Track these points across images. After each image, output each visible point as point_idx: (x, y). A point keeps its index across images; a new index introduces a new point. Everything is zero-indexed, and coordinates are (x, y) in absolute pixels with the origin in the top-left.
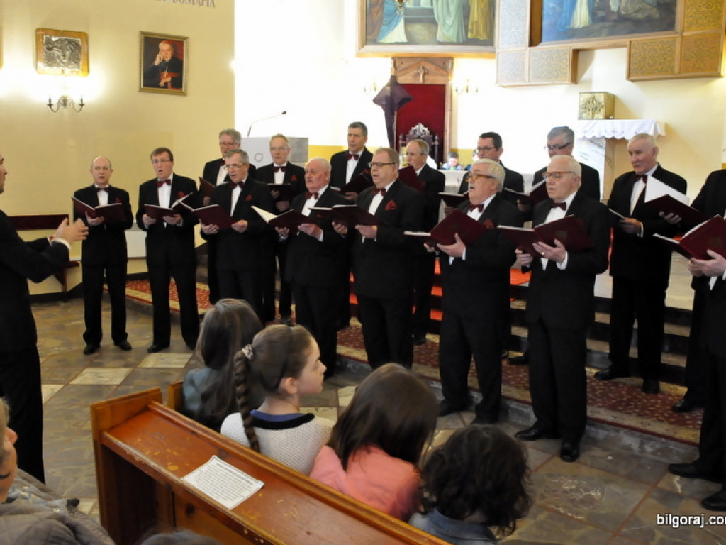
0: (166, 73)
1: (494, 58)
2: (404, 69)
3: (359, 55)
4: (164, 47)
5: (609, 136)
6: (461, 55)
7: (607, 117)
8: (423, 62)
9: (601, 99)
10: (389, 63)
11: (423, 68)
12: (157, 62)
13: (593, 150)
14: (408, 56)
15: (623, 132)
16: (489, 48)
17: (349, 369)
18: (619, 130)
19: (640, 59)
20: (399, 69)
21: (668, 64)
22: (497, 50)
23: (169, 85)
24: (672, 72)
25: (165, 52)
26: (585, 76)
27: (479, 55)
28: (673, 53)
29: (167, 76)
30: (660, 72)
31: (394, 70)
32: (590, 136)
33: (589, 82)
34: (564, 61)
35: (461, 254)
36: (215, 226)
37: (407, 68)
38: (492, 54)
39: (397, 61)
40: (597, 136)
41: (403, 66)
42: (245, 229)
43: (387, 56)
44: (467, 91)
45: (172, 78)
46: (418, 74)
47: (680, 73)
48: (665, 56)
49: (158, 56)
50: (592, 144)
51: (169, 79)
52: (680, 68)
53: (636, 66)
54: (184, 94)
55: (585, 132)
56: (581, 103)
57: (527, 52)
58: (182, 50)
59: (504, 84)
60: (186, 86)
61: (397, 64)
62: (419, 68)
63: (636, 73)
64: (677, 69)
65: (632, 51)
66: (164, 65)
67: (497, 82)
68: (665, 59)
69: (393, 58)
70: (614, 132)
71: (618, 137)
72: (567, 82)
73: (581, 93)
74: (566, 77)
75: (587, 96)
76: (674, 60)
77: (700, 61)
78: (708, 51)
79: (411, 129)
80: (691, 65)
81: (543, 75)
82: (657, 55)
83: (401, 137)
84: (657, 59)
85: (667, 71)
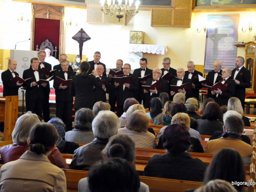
2: (39, 10)
5: (144, 52)
6: (68, 6)
7: (143, 43)
8: (49, 8)
9: (140, 35)
13: (136, 58)
15: (151, 50)
16: (83, 4)
18: (149, 49)
19: (157, 17)
20: (36, 10)
21: (169, 21)
22: (87, 5)
24: (171, 25)
26: (130, 22)
27: (78, 6)
28: (171, 16)
30: (165, 24)
31: (33, 10)
32: (136, 52)
33: (132, 25)
35: (156, 92)
38: (85, 7)
39: (35, 5)
40: (139, 51)
43: (30, 2)
44: (71, 24)
46: (46, 13)
48: (168, 17)
50: (136, 55)
52: (174, 23)
53: (155, 20)
55: (134, 49)
56: (131, 36)
59: (90, 23)
61: (35, 8)
62: (47, 10)
63: (155, 23)
64: (173, 24)
65: (153, 13)
67: (87, 22)
68: (168, 19)
69: (32, 4)
70: (147, 50)
71: (149, 52)
73: (131, 31)
74: (123, 23)
75: (134, 33)
76: (171, 19)
77: (182, 21)
78: (185, 17)
79: (42, 43)
80: (178, 22)
81: (111, 21)
82: (164, 16)
83: (37, 46)
84: (164, 18)
85: (168, 24)
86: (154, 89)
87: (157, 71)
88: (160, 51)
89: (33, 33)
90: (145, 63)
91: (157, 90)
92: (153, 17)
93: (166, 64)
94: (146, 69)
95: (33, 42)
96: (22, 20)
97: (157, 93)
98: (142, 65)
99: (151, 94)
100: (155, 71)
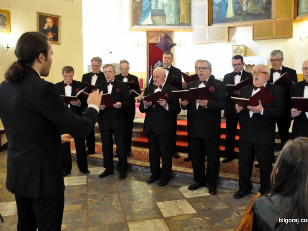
0: (50, 33)
1: (192, 31)
2: (152, 37)
3: (131, 30)
4: (49, 20)
6: (177, 30)
8: (160, 33)
9: (242, 48)
10: (144, 34)
11: (160, 36)
12: (45, 28)
14: (153, 31)
15: (253, 62)
16: (189, 27)
17: (177, 177)
19: (258, 30)
20: (149, 37)
21: (270, 32)
22: (193, 28)
23: (52, 39)
24: (272, 36)
25: (49, 23)
26: (233, 39)
27: (185, 30)
28: (272, 28)
29: (51, 35)
30: (267, 36)
31: (147, 36)
33: (235, 41)
34: (224, 32)
35: (261, 111)
36: (104, 106)
37: (153, 36)
38: (191, 30)
39: (148, 33)
41: (151, 35)
42: (120, 106)
43: (143, 31)
44: (180, 46)
45: (53, 36)
46: (158, 38)
47: (276, 36)
48: (269, 29)
49: (46, 25)
51: (52, 36)
52: (276, 34)
53: (257, 34)
54: (59, 44)
56: (234, 50)
57: (207, 28)
58: (58, 22)
59: (197, 43)
60: (60, 40)
61: (148, 35)
62: (158, 36)
63: (257, 36)
64: (274, 35)
65: (254, 27)
66: (49, 30)
67: (194, 42)
68: (269, 31)
69: (146, 32)
70: (250, 62)
71: (251, 64)
72: (226, 41)
73: (233, 46)
74: (225, 39)
75: (236, 47)
76: (272, 31)
77: (284, 31)
78: (287, 27)
79: (155, 63)
80: (280, 33)
81: (215, 38)
82: (265, 29)
83: (151, 67)
84: (265, 31)
85: (270, 36)
86: (257, 104)
87: (260, 70)
88: (263, 62)
89: (147, 56)
90: (241, 63)
91: (263, 106)
92: (254, 31)
93: (276, 60)
94: (242, 72)
95: (148, 64)
96: (138, 46)
97: (262, 113)
98: (236, 66)
99: (251, 114)
100: (256, 71)
